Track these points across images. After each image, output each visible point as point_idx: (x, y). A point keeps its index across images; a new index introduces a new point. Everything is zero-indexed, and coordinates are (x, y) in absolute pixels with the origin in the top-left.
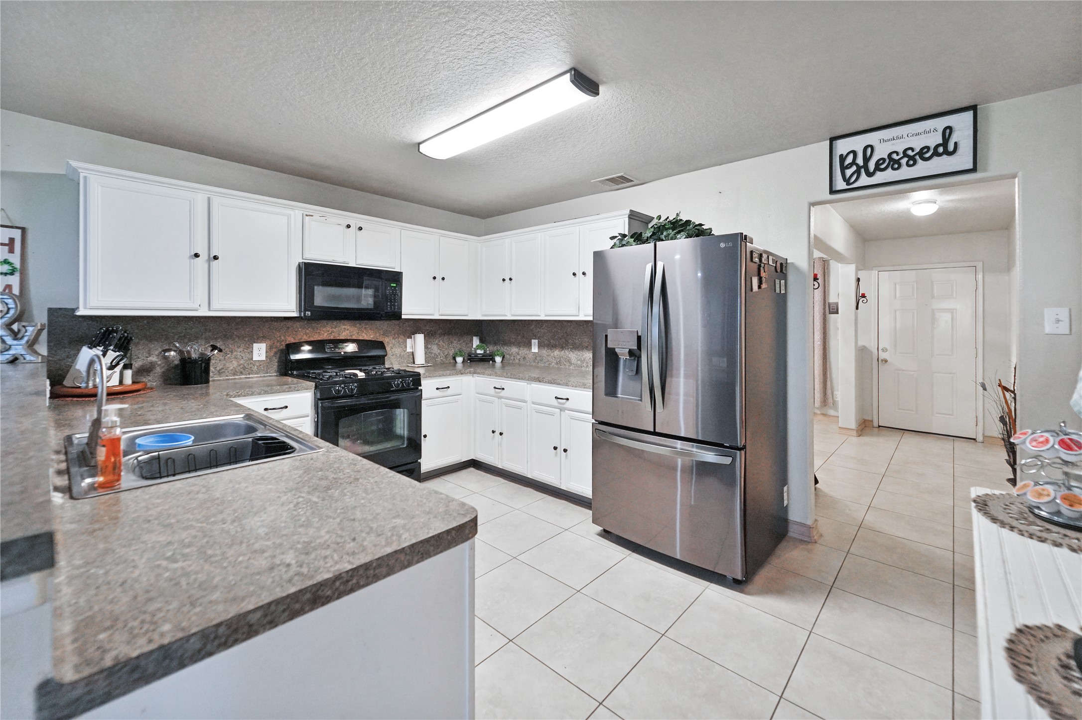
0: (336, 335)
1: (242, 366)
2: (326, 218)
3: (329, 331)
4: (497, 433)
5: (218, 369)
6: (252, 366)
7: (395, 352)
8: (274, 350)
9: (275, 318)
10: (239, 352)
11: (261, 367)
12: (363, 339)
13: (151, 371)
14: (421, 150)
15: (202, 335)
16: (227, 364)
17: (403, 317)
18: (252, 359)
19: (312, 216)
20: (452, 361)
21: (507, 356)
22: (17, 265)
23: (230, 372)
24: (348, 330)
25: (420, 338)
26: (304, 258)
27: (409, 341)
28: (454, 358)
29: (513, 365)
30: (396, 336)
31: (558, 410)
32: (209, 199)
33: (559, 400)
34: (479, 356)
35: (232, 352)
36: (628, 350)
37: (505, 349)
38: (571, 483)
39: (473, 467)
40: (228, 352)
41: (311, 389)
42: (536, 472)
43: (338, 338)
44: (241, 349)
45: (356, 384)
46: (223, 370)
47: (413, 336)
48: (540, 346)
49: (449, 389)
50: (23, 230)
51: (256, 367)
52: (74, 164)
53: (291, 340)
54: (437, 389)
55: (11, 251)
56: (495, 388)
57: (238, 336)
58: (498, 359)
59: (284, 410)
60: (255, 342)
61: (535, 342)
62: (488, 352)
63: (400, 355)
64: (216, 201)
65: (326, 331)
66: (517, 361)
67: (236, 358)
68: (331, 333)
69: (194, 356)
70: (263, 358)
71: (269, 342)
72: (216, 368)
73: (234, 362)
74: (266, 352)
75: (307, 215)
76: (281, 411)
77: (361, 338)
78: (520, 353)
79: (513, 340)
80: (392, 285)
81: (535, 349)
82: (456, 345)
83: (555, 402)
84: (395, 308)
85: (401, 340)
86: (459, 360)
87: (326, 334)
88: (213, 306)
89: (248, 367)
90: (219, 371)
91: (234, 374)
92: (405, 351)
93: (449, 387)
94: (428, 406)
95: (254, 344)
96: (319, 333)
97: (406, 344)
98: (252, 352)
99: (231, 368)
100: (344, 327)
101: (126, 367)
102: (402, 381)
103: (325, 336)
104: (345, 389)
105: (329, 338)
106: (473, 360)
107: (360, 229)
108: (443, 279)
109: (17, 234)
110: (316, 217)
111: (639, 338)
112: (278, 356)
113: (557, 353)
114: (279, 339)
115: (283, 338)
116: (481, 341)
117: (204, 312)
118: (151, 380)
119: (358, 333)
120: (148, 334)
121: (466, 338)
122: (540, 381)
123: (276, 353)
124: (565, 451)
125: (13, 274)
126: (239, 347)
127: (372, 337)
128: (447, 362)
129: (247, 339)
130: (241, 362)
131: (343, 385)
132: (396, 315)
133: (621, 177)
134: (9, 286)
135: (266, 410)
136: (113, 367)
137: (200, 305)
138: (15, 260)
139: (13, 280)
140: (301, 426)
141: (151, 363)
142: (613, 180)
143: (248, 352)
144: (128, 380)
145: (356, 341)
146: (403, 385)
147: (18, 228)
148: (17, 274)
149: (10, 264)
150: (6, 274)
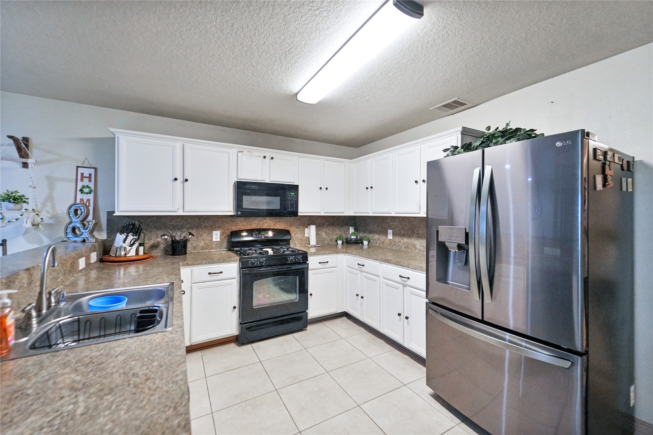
0: (261, 226)
1: (206, 245)
2: (251, 153)
4: (360, 297)
5: (194, 246)
6: (212, 244)
7: (297, 236)
8: (225, 235)
9: (225, 216)
10: (205, 236)
11: (217, 245)
12: (277, 228)
13: (158, 246)
14: (298, 99)
15: (185, 226)
16: (199, 243)
17: (299, 214)
18: (212, 240)
19: (243, 152)
20: (335, 243)
21: (372, 241)
22: (93, 188)
23: (200, 248)
24: (268, 222)
25: (313, 228)
26: (238, 178)
27: (306, 229)
28: (336, 241)
29: (376, 247)
30: (298, 226)
31: (402, 286)
32: (183, 145)
33: (402, 278)
34: (353, 240)
35: (201, 236)
36: (457, 244)
37: (370, 236)
38: (412, 344)
39: (346, 317)
40: (199, 236)
41: (237, 261)
42: (386, 329)
43: (262, 228)
44: (206, 235)
45: (264, 259)
46: (196, 247)
47: (309, 226)
48: (394, 234)
49: (328, 263)
50: (96, 169)
51: (214, 245)
52: (112, 130)
53: (234, 229)
54: (320, 263)
55: (90, 181)
56: (358, 264)
57: (205, 227)
58: (366, 243)
59: (221, 274)
60: (214, 231)
61: (390, 231)
62: (359, 237)
63: (301, 239)
64: (187, 147)
65: (256, 223)
66: (378, 244)
67: (203, 240)
68: (258, 225)
69: (178, 238)
70: (218, 240)
71: (222, 231)
72: (192, 245)
73: (202, 242)
74: (220, 236)
75: (239, 152)
76: (219, 275)
77: (276, 228)
78: (380, 239)
79: (376, 230)
80: (292, 194)
81: (390, 237)
82: (338, 232)
83: (399, 279)
84: (293, 209)
85: (301, 229)
86: (340, 242)
87: (255, 225)
88: (186, 209)
89: (210, 245)
90: (194, 247)
91: (202, 249)
92: (304, 236)
93: (328, 262)
94: (313, 274)
95: (214, 232)
97: (305, 232)
98: (212, 236)
99: (201, 245)
100: (265, 221)
101: (140, 245)
102: (295, 257)
103: (254, 226)
104: (257, 262)
105: (257, 228)
106: (348, 242)
107: (272, 158)
108: (327, 189)
109: (92, 171)
110: (245, 152)
111: (467, 234)
112: (227, 238)
113: (405, 240)
114: (227, 228)
115: (230, 228)
116: (356, 230)
117: (180, 213)
118: (157, 253)
119: (274, 225)
120: (156, 225)
121: (345, 228)
122: (388, 263)
123: (226, 237)
124: (407, 318)
125: (91, 193)
126: (205, 233)
127: (283, 227)
128: (332, 243)
129: (209, 228)
130: (206, 242)
131: (256, 260)
132: (295, 213)
133: (455, 102)
134: (88, 200)
135: (209, 273)
136: (131, 245)
137: (178, 209)
138: (92, 185)
139: (91, 197)
140: (231, 285)
141: (158, 242)
142: (448, 106)
143: (210, 236)
144: (141, 252)
145: (273, 230)
146: (295, 260)
147: (93, 168)
148: (93, 193)
149: (89, 188)
150: (87, 193)
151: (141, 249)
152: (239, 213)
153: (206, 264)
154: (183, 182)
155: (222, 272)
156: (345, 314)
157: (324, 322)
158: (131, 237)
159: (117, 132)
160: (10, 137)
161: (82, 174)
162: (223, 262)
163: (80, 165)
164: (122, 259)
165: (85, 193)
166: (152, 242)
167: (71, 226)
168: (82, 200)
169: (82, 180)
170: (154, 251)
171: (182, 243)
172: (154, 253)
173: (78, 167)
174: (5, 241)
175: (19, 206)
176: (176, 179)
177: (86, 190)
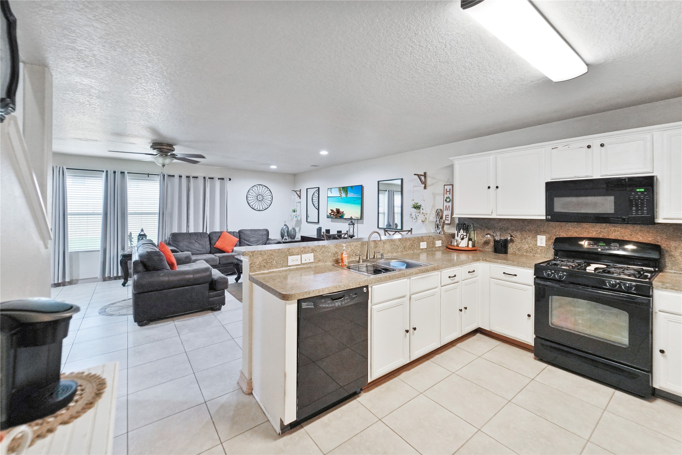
0: (606, 235)
1: (531, 248)
2: (568, 146)
3: (597, 231)
5: (518, 247)
6: (537, 249)
8: (551, 241)
10: (529, 239)
11: (543, 250)
16: (523, 246)
18: (537, 245)
19: (557, 148)
22: (451, 199)
24: (618, 231)
26: (549, 179)
32: (496, 156)
35: (525, 239)
40: (523, 239)
41: (532, 268)
43: (608, 237)
44: (531, 238)
46: (521, 249)
50: (453, 185)
51: (539, 250)
52: (451, 159)
53: (563, 235)
55: (450, 194)
57: (529, 230)
59: (515, 277)
60: (538, 235)
64: (499, 156)
67: (528, 243)
68: (600, 233)
69: (498, 238)
70: (544, 245)
71: (548, 235)
73: (526, 245)
74: (546, 242)
75: (553, 149)
76: (513, 277)
80: (638, 190)
84: (643, 213)
87: (594, 233)
88: (500, 213)
89: (534, 249)
90: (518, 249)
91: (526, 252)
95: (538, 236)
96: (588, 231)
98: (537, 240)
99: (525, 248)
100: (613, 228)
101: (470, 239)
104: (554, 274)
105: (598, 237)
107: (602, 145)
109: (450, 187)
110: (561, 147)
114: (554, 233)
115: (557, 233)
117: (495, 216)
118: (489, 248)
123: (552, 243)
125: (450, 202)
126: (529, 236)
127: (649, 239)
129: (534, 232)
130: (531, 245)
131: (553, 271)
132: (648, 219)
134: (449, 206)
135: (504, 273)
136: (462, 239)
137: (492, 213)
138: (451, 197)
139: (450, 204)
141: (489, 240)
143: (535, 240)
144: (470, 246)
145: (635, 242)
146: (620, 287)
147: (451, 185)
148: (451, 201)
149: (449, 198)
150: (448, 202)
151: (470, 243)
152: (549, 217)
153: (501, 263)
155: (516, 275)
158: (462, 232)
159: (453, 159)
160: (415, 175)
161: (446, 189)
163: (445, 184)
164: (453, 248)
165: (447, 202)
166: (485, 239)
168: (446, 206)
169: (446, 194)
170: (486, 247)
171: (502, 243)
172: (486, 248)
173: (445, 185)
174: (412, 229)
175: (419, 211)
176: (489, 187)
177: (448, 200)
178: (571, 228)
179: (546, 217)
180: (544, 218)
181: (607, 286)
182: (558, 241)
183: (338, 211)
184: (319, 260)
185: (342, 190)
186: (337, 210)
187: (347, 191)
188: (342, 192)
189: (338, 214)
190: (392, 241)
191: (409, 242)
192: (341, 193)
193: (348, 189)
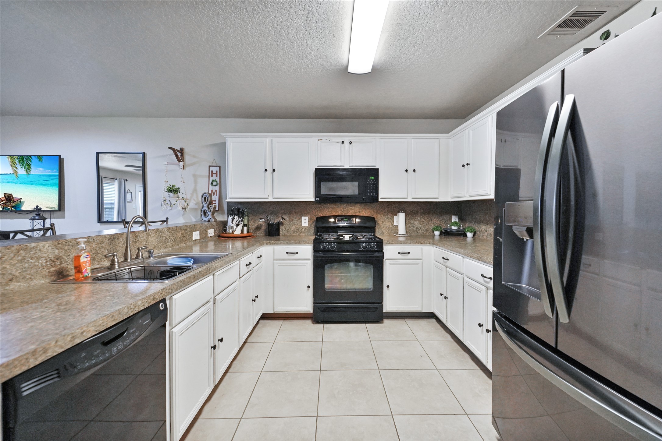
0: (346, 213)
1: (297, 229)
2: (329, 140)
3: (341, 210)
4: (443, 297)
5: (287, 229)
6: (302, 229)
7: (385, 224)
8: (313, 220)
10: (295, 221)
11: (306, 229)
12: (363, 215)
13: (260, 228)
14: (348, 70)
15: (280, 211)
16: (291, 227)
17: (380, 200)
18: (302, 225)
19: (322, 140)
20: (432, 234)
21: (478, 233)
22: (218, 182)
23: (292, 231)
24: (353, 209)
25: (402, 216)
26: (318, 166)
27: (395, 217)
28: (433, 232)
29: (482, 240)
30: (386, 214)
31: (484, 288)
32: (272, 140)
33: (484, 278)
34: (454, 231)
35: (292, 221)
36: (526, 228)
37: (476, 227)
39: (435, 319)
41: (311, 244)
42: (468, 341)
43: (347, 214)
44: (297, 220)
45: (335, 243)
46: (289, 230)
47: (397, 214)
49: (409, 254)
50: (220, 167)
51: (304, 229)
52: (222, 134)
53: (321, 215)
54: (399, 253)
55: (217, 176)
56: (443, 258)
57: (295, 212)
58: (470, 235)
59: (296, 254)
60: (303, 216)
62: (461, 228)
63: (389, 227)
64: (275, 140)
65: (340, 210)
66: (485, 237)
67: (294, 224)
68: (343, 212)
69: (272, 222)
70: (307, 225)
71: (310, 216)
73: (293, 226)
74: (308, 222)
75: (319, 140)
76: (295, 255)
77: (361, 215)
78: (488, 230)
79: (482, 219)
80: (371, 178)
82: (436, 221)
83: (481, 279)
84: (373, 194)
85: (390, 217)
86: (437, 233)
87: (340, 212)
88: (275, 196)
89: (300, 229)
90: (287, 231)
91: (294, 233)
92: (392, 225)
94: (390, 265)
95: (303, 217)
96: (336, 211)
97: (394, 220)
98: (302, 221)
99: (293, 229)
100: (350, 207)
101: (245, 225)
102: (369, 244)
103: (339, 213)
104: (329, 246)
106: (446, 234)
107: (351, 143)
108: (414, 171)
109: (218, 169)
110: (324, 140)
112: (314, 224)
114: (314, 214)
115: (316, 214)
116: (461, 219)
117: (271, 199)
118: (261, 233)
119: (359, 212)
121: (446, 217)
122: (471, 257)
123: (313, 222)
124: (488, 331)
125: (217, 186)
126: (296, 218)
127: (369, 214)
128: (427, 234)
129: (299, 214)
130: (297, 226)
131: (327, 243)
132: (375, 199)
133: (577, 13)
134: (216, 191)
135: (287, 253)
136: (238, 225)
137: (269, 196)
138: (218, 180)
139: (217, 188)
140: (306, 265)
141: (261, 224)
142: (566, 24)
143: (300, 221)
144: (245, 232)
145: (360, 217)
146: (369, 247)
147: (218, 166)
148: (218, 185)
149: (216, 181)
150: (215, 186)
151: (245, 228)
152: (318, 199)
153: (284, 244)
154: (272, 173)
155: (297, 253)
156: (431, 316)
157: (406, 320)
158: (237, 218)
159: (225, 136)
160: (170, 148)
161: (212, 171)
162: (298, 244)
163: (211, 165)
164: (229, 235)
165: (214, 186)
166: (256, 225)
167: (203, 210)
168: (212, 191)
169: (212, 176)
170: (258, 232)
171: (275, 226)
172: (258, 233)
173: (209, 166)
174: (167, 219)
175: (176, 195)
176: (266, 170)
177: (215, 183)
178: (325, 209)
179: (316, 199)
180: (313, 200)
181: (361, 248)
182: (319, 219)
183: (9, 198)
184: (10, 277)
185: (18, 163)
186: (6, 195)
187: (28, 165)
188: (19, 166)
189: (9, 203)
190: (158, 232)
191: (180, 232)
192: (17, 168)
193: (30, 161)
